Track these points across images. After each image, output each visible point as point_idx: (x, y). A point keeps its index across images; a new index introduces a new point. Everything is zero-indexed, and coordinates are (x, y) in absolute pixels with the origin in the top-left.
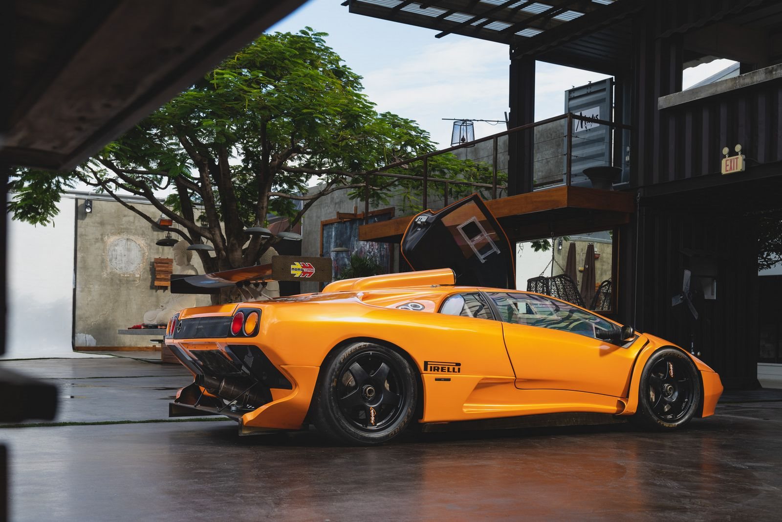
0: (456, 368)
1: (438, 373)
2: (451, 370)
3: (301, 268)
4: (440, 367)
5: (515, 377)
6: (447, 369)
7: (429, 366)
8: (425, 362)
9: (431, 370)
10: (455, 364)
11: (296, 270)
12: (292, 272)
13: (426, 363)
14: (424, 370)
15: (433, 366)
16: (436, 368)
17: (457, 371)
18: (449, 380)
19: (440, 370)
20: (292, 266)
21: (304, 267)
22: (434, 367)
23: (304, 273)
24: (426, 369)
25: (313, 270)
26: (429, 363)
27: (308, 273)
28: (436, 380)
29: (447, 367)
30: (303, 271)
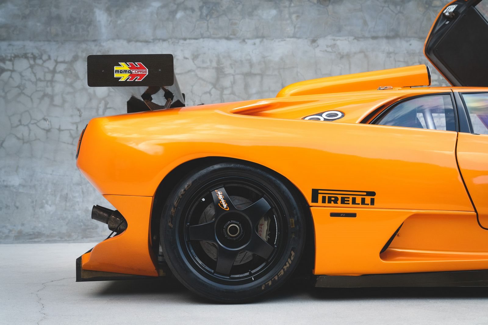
0: (368, 199)
1: (336, 205)
2: (359, 200)
3: (128, 69)
4: (339, 197)
5: (476, 211)
6: (351, 200)
7: (320, 197)
8: (313, 190)
9: (324, 201)
10: (365, 194)
11: (121, 72)
12: (116, 75)
13: (315, 193)
14: (313, 202)
15: (327, 196)
16: (333, 199)
17: (369, 203)
18: (354, 215)
19: (339, 201)
20: (116, 68)
21: (133, 68)
22: (330, 198)
23: (132, 75)
24: (315, 200)
25: (146, 72)
26: (320, 192)
27: (138, 75)
28: (333, 215)
29: (351, 197)
30: (131, 73)
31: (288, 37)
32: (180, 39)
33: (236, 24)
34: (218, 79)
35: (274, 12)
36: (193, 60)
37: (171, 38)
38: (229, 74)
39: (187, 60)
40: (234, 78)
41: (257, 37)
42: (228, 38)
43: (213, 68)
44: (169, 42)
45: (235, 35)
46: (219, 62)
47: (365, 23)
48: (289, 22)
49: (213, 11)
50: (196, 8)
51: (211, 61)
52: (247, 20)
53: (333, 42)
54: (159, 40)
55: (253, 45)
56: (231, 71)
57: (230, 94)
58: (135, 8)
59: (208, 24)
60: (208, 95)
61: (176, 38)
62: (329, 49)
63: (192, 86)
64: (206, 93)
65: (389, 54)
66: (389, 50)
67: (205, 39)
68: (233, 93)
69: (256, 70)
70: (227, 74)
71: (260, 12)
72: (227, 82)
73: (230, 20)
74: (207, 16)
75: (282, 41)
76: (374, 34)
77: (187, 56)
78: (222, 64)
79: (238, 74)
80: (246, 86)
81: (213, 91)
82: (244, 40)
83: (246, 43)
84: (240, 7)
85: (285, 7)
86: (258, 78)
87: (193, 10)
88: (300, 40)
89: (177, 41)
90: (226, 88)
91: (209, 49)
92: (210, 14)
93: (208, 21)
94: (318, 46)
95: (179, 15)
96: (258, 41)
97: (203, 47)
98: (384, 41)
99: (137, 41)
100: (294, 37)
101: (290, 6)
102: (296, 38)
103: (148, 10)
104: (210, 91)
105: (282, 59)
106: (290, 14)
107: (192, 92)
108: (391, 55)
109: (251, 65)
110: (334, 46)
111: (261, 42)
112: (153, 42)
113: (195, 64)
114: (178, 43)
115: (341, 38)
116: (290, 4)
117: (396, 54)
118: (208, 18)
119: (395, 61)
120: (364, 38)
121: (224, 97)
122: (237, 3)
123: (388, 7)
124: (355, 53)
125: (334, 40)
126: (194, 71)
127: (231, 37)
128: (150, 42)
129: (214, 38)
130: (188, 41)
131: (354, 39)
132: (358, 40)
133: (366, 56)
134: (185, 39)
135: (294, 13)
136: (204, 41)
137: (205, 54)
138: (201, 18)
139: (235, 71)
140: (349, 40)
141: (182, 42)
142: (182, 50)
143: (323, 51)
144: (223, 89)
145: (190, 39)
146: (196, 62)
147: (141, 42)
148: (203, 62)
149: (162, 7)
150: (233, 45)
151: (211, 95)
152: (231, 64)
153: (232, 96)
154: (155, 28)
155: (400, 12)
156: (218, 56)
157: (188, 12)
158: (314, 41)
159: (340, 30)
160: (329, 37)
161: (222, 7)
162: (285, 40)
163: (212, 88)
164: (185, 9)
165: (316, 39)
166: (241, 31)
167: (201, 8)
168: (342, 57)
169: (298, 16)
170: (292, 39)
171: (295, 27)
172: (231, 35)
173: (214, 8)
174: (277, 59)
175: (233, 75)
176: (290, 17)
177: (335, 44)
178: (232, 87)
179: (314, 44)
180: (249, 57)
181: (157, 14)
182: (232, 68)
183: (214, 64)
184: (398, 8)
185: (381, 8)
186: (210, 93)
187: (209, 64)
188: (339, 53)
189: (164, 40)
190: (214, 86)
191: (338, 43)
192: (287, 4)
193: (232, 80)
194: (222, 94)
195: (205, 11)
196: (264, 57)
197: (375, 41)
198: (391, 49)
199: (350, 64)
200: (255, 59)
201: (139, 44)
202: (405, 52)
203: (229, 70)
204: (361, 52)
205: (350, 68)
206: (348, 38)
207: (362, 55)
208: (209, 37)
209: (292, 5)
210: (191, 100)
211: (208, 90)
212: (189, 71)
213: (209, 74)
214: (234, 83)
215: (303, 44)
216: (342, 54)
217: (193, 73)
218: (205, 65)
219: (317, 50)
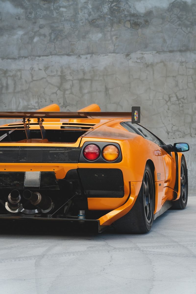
31: (110, 53)
32: (36, 56)
33: (74, 44)
34: (61, 84)
35: (100, 35)
36: (45, 70)
37: (30, 56)
38: (69, 80)
39: (41, 70)
40: (72, 82)
41: (88, 53)
42: (68, 55)
43: (58, 76)
44: (29, 58)
45: (73, 52)
46: (62, 72)
47: (165, 41)
48: (110, 42)
49: (58, 36)
50: (47, 34)
51: (57, 71)
52: (82, 42)
53: (141, 55)
54: (22, 57)
55: (85, 59)
56: (71, 78)
57: (70, 94)
58: (7, 36)
59: (55, 45)
60: (55, 95)
61: (33, 56)
62: (139, 61)
63: (45, 89)
64: (53, 93)
65: (182, 63)
66: (182, 60)
67: (53, 56)
68: (72, 93)
69: (88, 77)
70: (68, 80)
71: (90, 35)
72: (67, 86)
73: (70, 42)
74: (54, 39)
75: (106, 55)
76: (171, 49)
77: (41, 68)
78: (64, 73)
79: (75, 80)
80: (81, 88)
81: (59, 92)
82: (79, 56)
83: (81, 58)
84: (77, 32)
85: (108, 31)
86: (89, 82)
87: (45, 36)
88: (118, 55)
89: (34, 58)
90: (67, 90)
91: (56, 63)
92: (56, 38)
93: (55, 43)
94: (131, 58)
95: (36, 40)
96: (89, 56)
97: (52, 61)
98: (178, 54)
99: (8, 58)
100: (114, 52)
101: (111, 31)
102: (116, 53)
103: (15, 37)
104: (56, 92)
105: (105, 68)
106: (111, 36)
107: (44, 93)
108: (183, 64)
109: (84, 73)
110: (142, 58)
111: (91, 57)
112: (19, 59)
113: (46, 74)
114: (35, 59)
115: (147, 52)
116: (112, 29)
117: (187, 63)
118: (55, 41)
119: (186, 68)
120: (164, 52)
121: (66, 96)
122: (75, 29)
123: (181, 29)
124: (157, 63)
125: (142, 54)
126: (45, 78)
127: (71, 53)
128: (16, 59)
129: (59, 55)
130: (41, 58)
131: (156, 53)
132: (160, 54)
133: (165, 65)
134: (39, 56)
135: (114, 35)
136: (52, 57)
137: (53, 66)
138: (51, 41)
139: (73, 78)
140: (153, 53)
141: (37, 58)
142: (37, 64)
143: (134, 62)
144: (65, 90)
145: (43, 56)
146: (46, 72)
147: (11, 59)
148: (52, 72)
149: (24, 34)
150: (72, 59)
151: (57, 95)
152: (70, 73)
153: (71, 95)
154: (20, 49)
155: (190, 32)
156: (62, 67)
157: (42, 37)
158: (128, 55)
159: (146, 47)
160: (139, 52)
161: (64, 33)
162: (108, 55)
163: (57, 90)
164: (40, 35)
165: (129, 54)
166: (77, 49)
167: (50, 34)
168: (148, 66)
169: (117, 38)
170: (113, 54)
171: (114, 46)
172: (71, 52)
173: (59, 34)
174: (102, 68)
175: (72, 81)
176: (111, 39)
177: (143, 57)
178: (71, 89)
179: (128, 57)
180: (82, 68)
181: (21, 39)
182: (71, 76)
183: (59, 73)
184: (189, 29)
185: (176, 30)
186: (56, 93)
187: (55, 73)
188: (146, 63)
189: (26, 57)
190: (59, 88)
191: (145, 56)
192: (109, 29)
193: (71, 84)
194: (64, 94)
195: (53, 36)
196: (93, 67)
197: (172, 54)
198: (183, 60)
199: (153, 71)
200: (87, 69)
201: (9, 60)
202: (194, 61)
203: (69, 77)
204: (162, 62)
205: (153, 74)
206: (152, 52)
207: (162, 64)
208: (55, 54)
209: (113, 30)
210: (44, 98)
211: (55, 92)
212: (42, 78)
213: (55, 80)
214: (72, 86)
215: (120, 57)
216: (147, 63)
217: (45, 80)
218: (53, 74)
219: (130, 62)
